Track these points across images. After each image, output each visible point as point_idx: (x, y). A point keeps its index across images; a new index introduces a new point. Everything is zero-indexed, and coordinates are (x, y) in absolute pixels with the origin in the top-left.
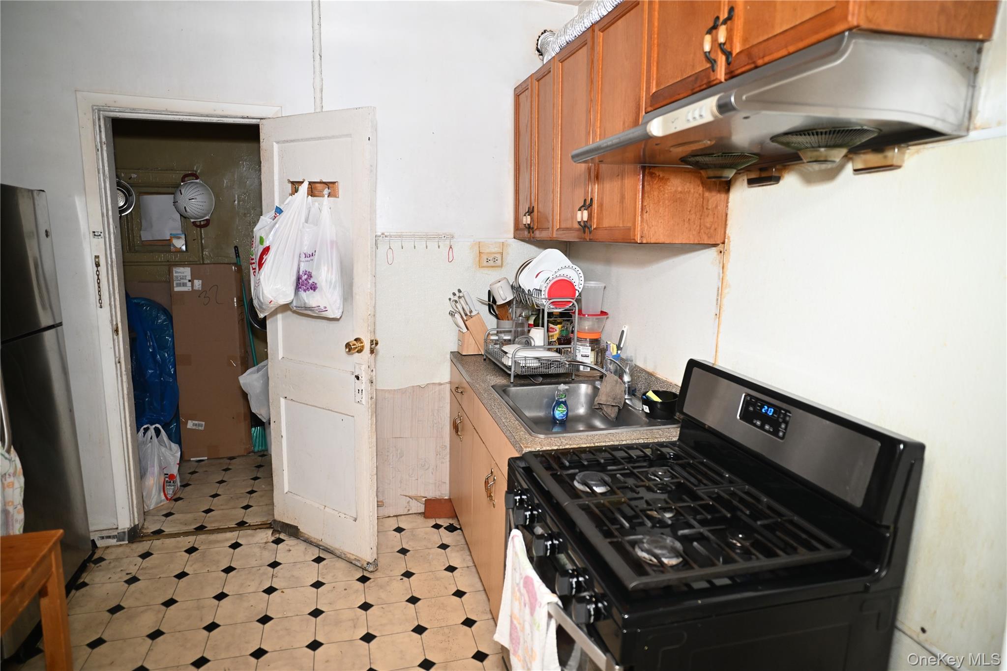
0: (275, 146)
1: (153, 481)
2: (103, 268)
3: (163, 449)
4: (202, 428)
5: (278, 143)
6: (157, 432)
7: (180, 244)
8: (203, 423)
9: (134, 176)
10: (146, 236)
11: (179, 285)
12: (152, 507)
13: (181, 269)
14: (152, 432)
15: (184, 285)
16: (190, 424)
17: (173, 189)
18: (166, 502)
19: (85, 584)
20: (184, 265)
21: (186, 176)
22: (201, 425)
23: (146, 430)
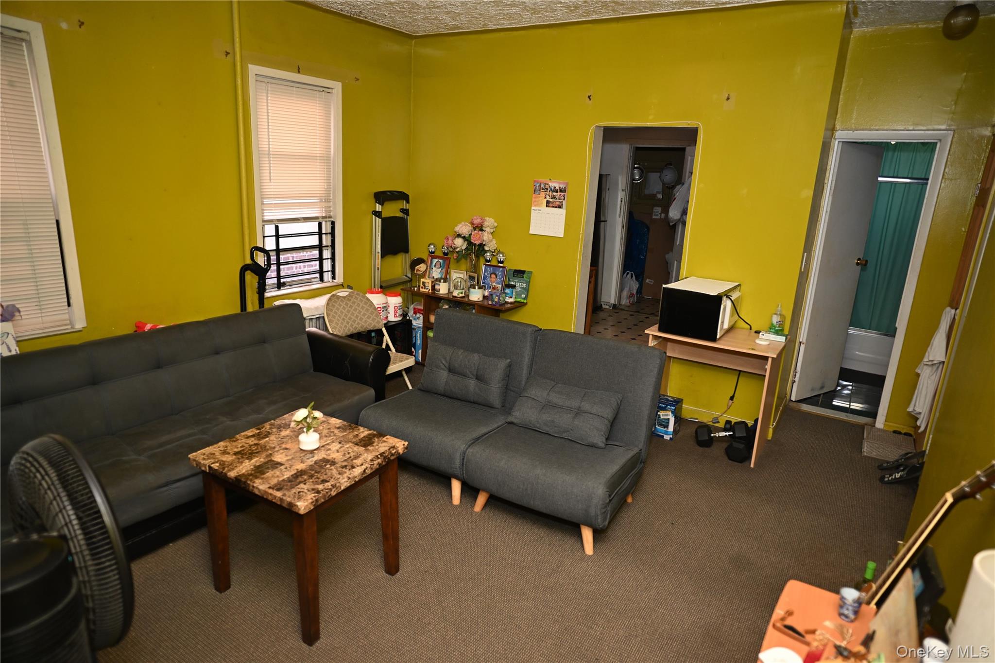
0: (689, 157)
1: (625, 293)
2: (623, 203)
3: (632, 282)
4: (652, 283)
5: (690, 156)
6: (632, 277)
7: (660, 196)
8: (653, 281)
9: (646, 164)
10: (647, 192)
11: (655, 215)
12: (623, 304)
13: (657, 208)
14: (629, 276)
15: (657, 215)
16: (647, 281)
17: (660, 170)
18: (629, 304)
19: (596, 313)
20: (658, 206)
21: (668, 164)
22: (652, 282)
23: (628, 273)
